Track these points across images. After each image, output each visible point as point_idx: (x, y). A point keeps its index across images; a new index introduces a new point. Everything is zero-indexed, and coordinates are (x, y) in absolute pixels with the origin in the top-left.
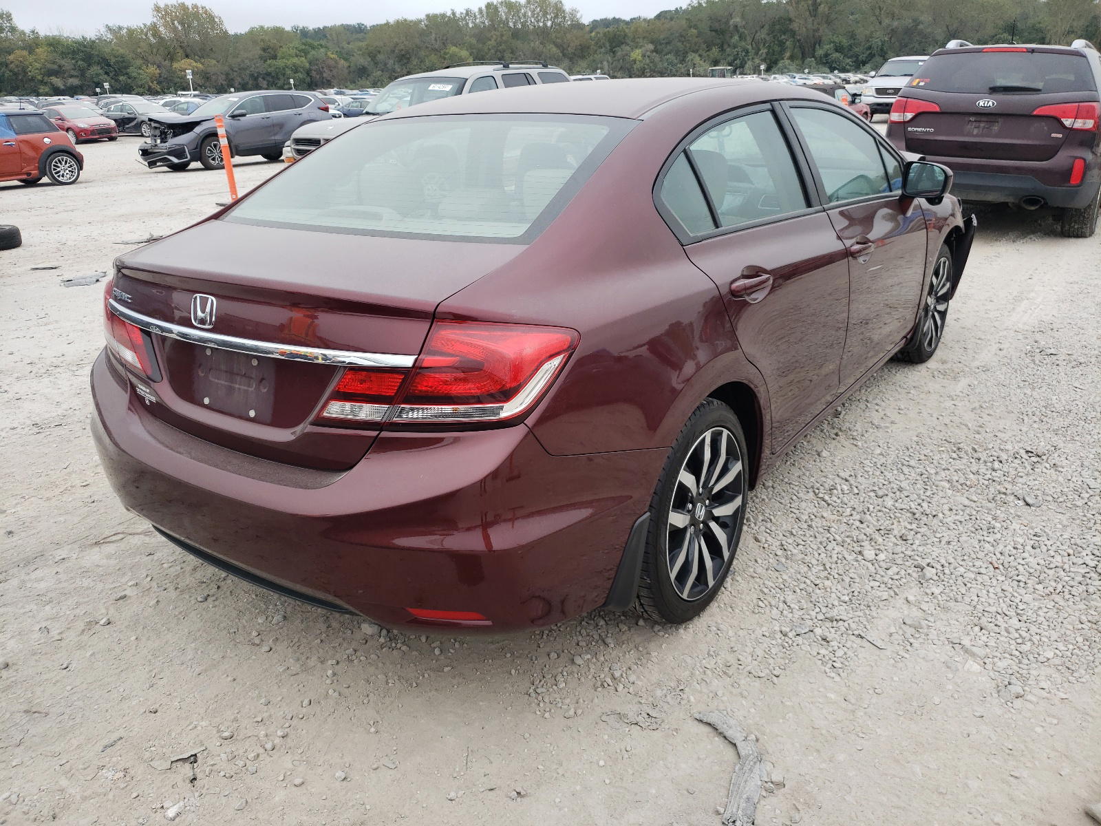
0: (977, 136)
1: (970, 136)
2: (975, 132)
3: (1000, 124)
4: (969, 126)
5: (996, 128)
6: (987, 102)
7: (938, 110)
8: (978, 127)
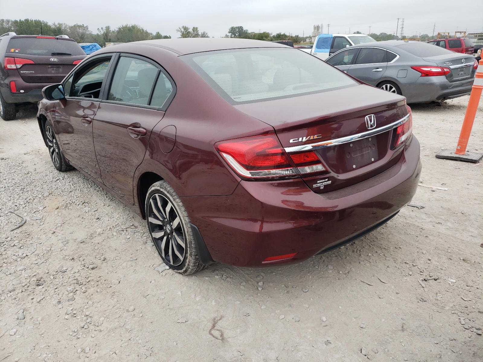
0: (54, 73)
1: (51, 74)
2: (53, 72)
3: (62, 68)
4: (49, 70)
5: (61, 70)
6: (53, 59)
7: (33, 63)
8: (54, 70)
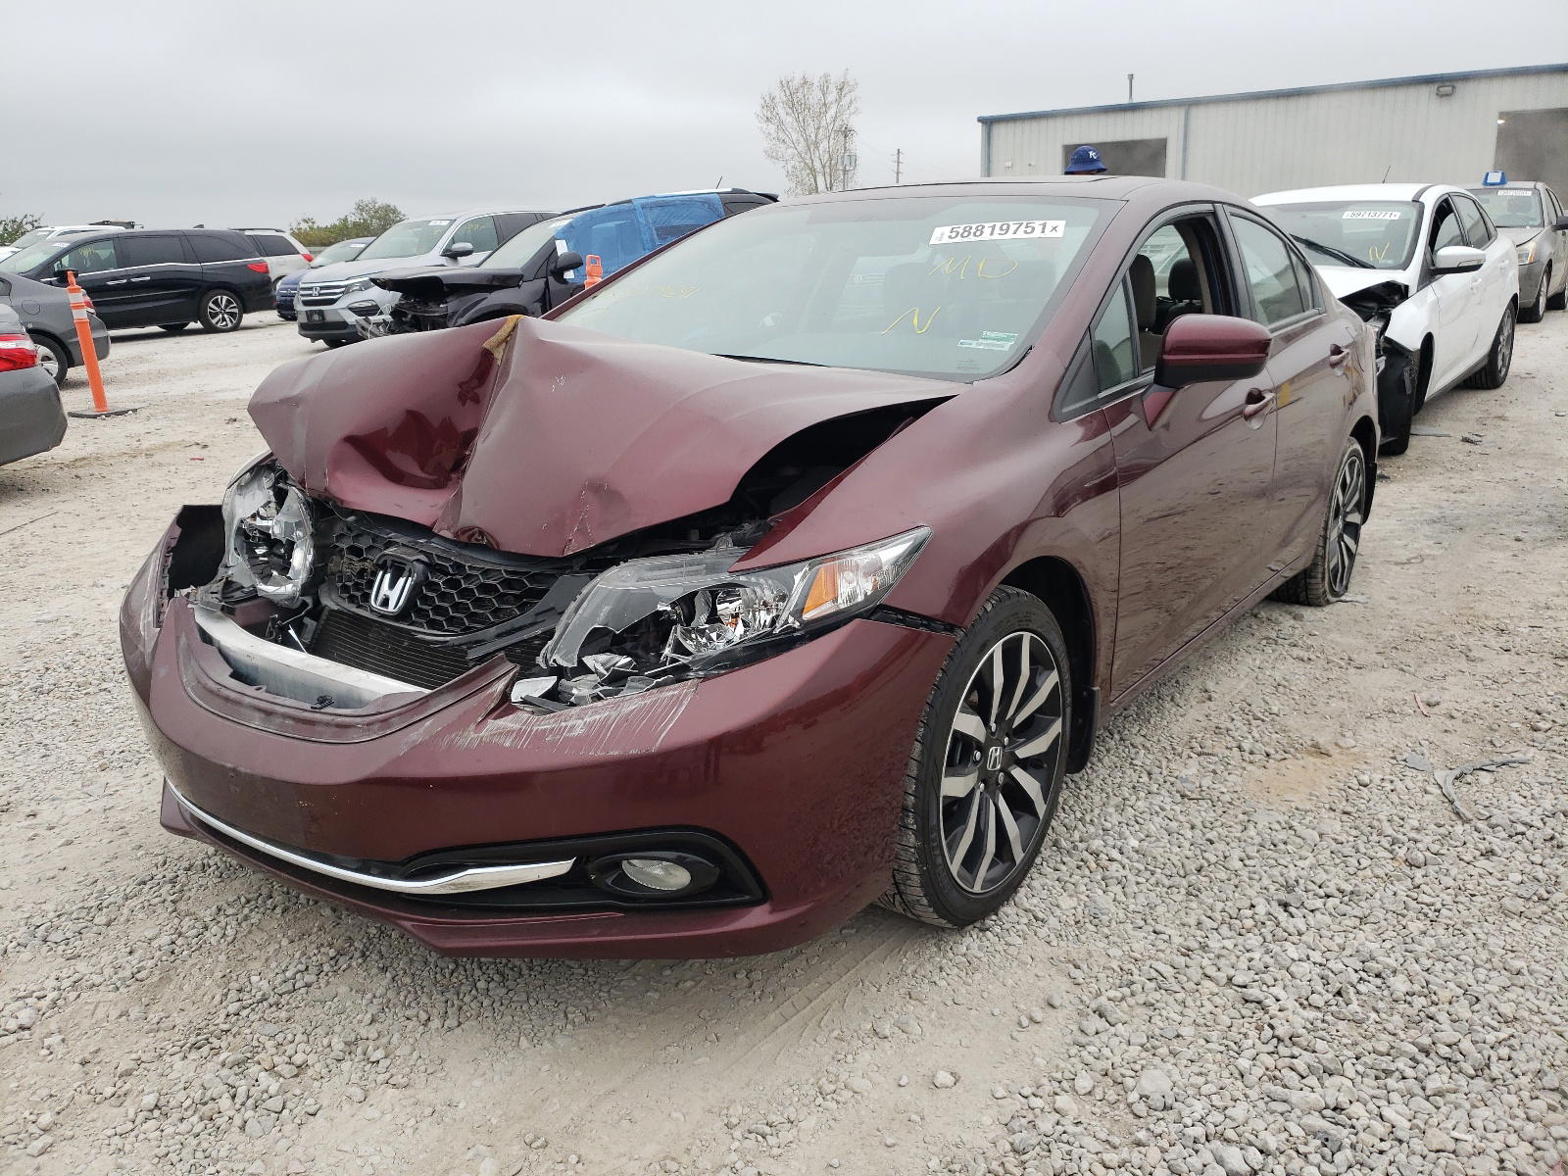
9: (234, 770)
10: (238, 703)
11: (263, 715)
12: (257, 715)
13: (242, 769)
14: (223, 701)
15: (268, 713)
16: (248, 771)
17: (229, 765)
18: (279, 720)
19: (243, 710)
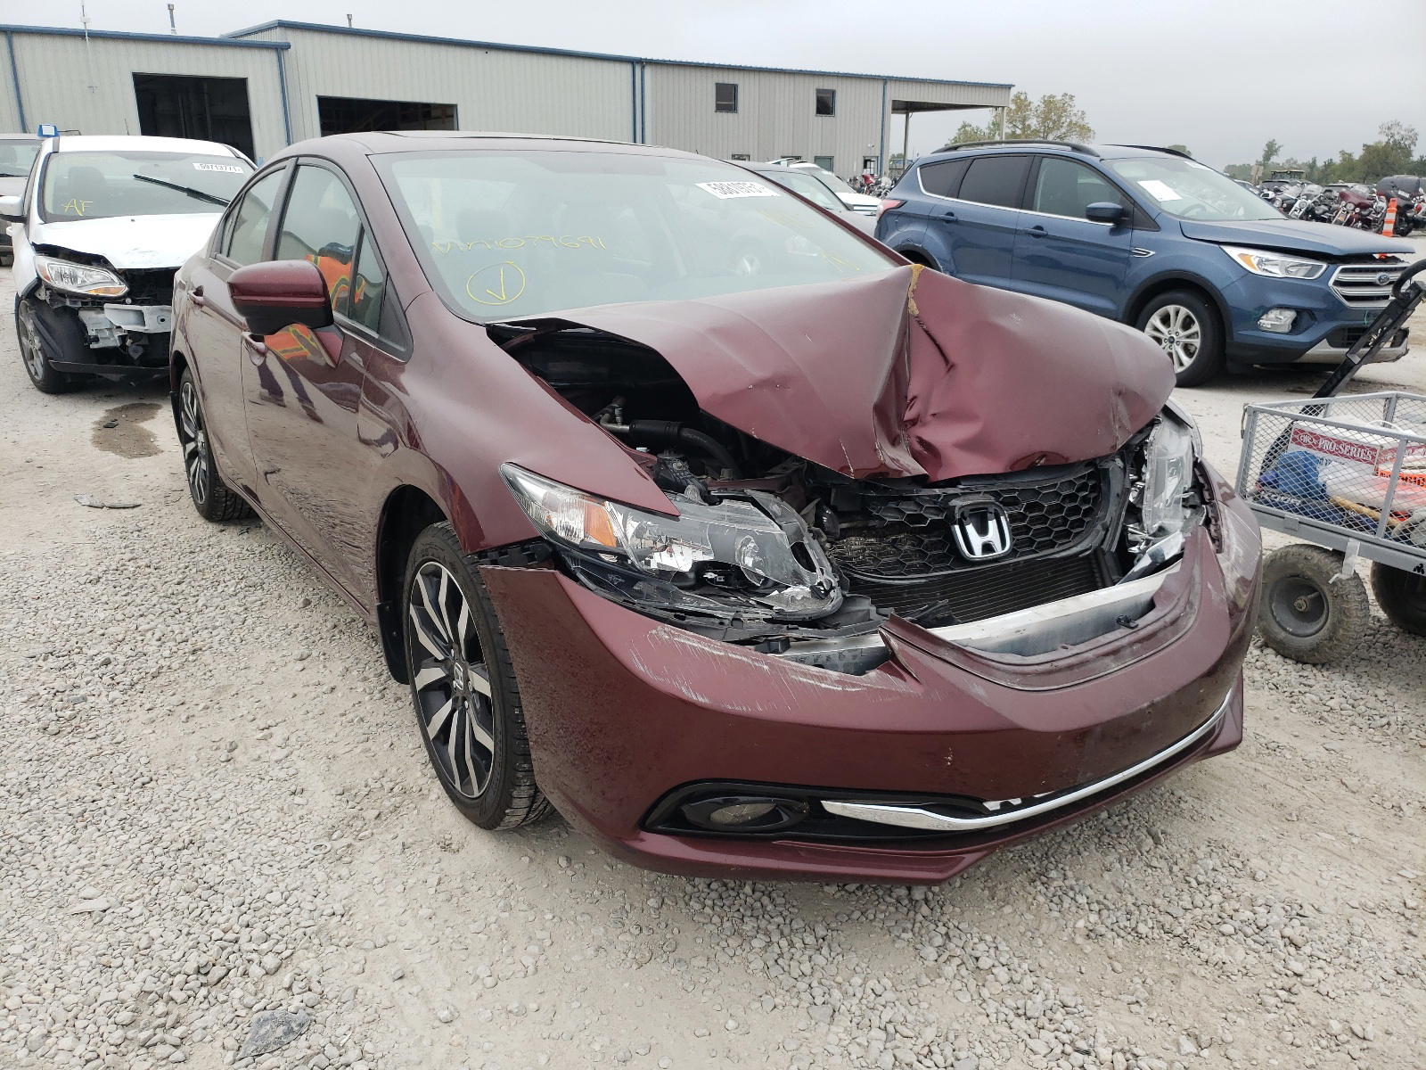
9: (1152, 705)
10: (1082, 663)
11: (1112, 657)
12: (1107, 660)
13: (1157, 699)
14: (1069, 672)
15: (1115, 652)
16: (1163, 697)
17: (1146, 705)
18: (1128, 651)
19: (1090, 666)
